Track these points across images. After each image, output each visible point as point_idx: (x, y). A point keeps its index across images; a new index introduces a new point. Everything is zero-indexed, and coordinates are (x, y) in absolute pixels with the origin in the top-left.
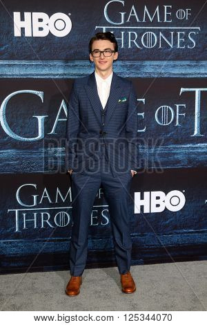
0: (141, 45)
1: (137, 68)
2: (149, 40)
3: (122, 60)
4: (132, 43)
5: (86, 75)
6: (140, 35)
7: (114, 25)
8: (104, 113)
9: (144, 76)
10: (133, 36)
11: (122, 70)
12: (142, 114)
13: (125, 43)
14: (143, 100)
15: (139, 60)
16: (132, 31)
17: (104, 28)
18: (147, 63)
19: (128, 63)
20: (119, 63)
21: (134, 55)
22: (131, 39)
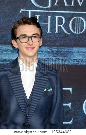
0: (69, 30)
1: (64, 55)
2: (78, 25)
3: (48, 46)
4: (59, 28)
5: (9, 61)
6: (68, 20)
7: (40, 9)
8: (28, 103)
9: (71, 63)
10: (60, 20)
11: (48, 57)
12: (69, 105)
13: (51, 28)
14: (70, 89)
15: (66, 46)
16: (60, 16)
17: (30, 11)
18: (75, 49)
19: (54, 49)
20: (45, 49)
21: (61, 41)
22: (59, 24)
